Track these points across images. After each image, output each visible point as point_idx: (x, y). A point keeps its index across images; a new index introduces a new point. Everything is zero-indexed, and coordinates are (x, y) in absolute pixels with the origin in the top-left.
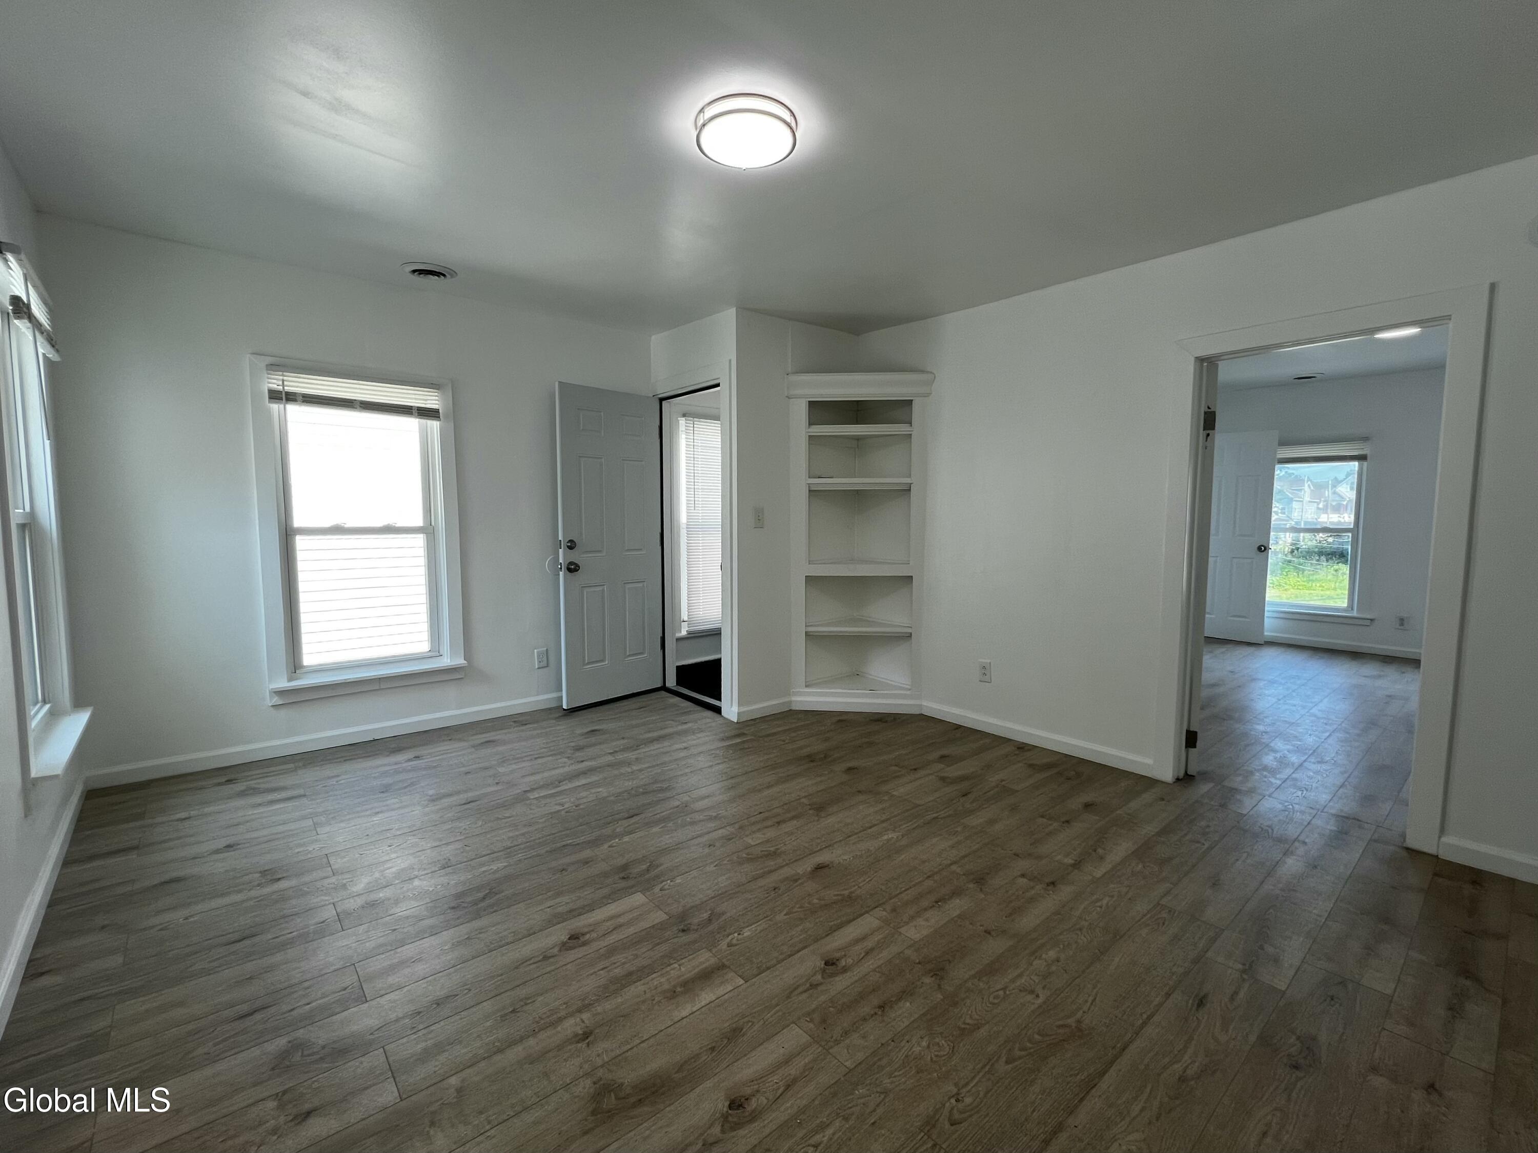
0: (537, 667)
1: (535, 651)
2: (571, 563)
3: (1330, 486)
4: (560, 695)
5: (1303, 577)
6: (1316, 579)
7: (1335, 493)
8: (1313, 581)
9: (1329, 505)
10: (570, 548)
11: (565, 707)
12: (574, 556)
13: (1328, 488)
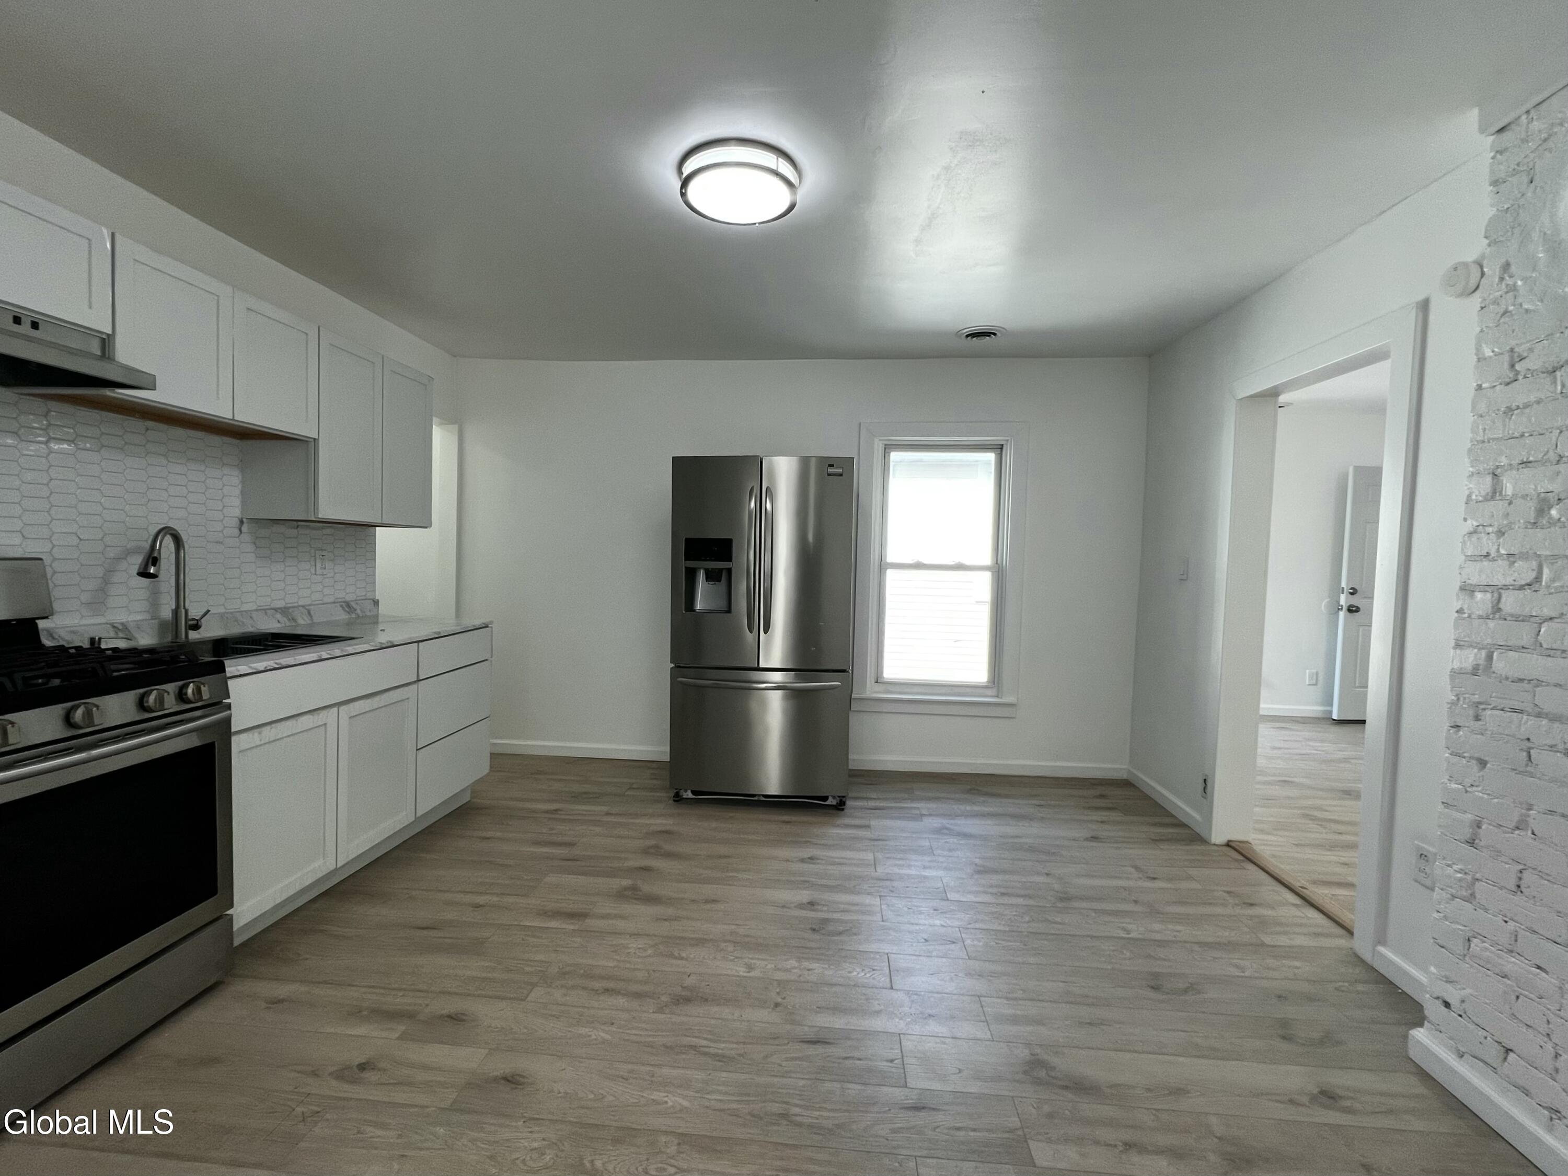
0: (1307, 683)
1: (1307, 671)
2: (1350, 606)
4: (1329, 708)
10: (1352, 594)
11: (1335, 717)
12: (1355, 601)
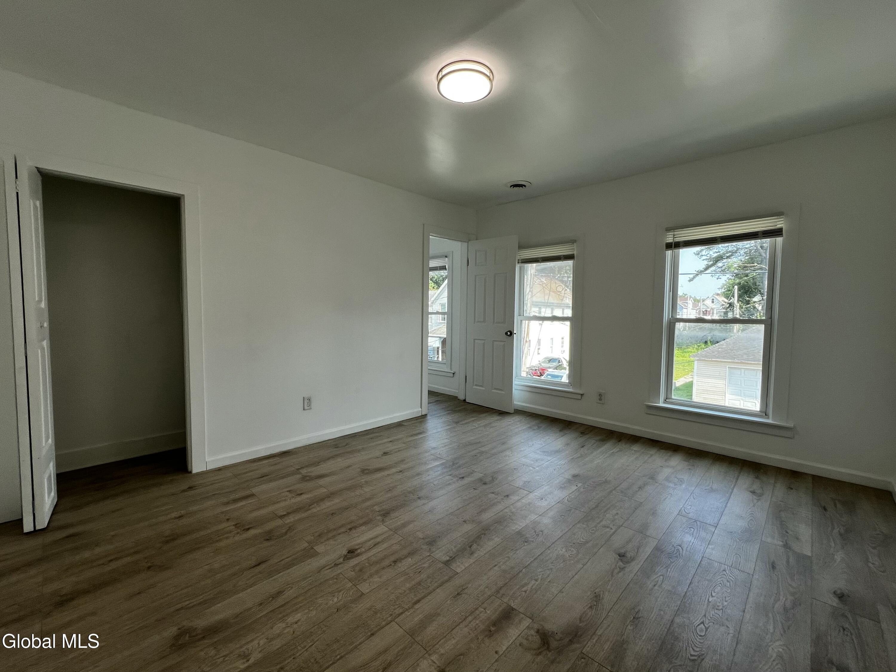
3: (701, 301)
5: (681, 350)
6: (687, 351)
7: (704, 304)
8: (686, 352)
9: (701, 311)
13: (700, 302)
